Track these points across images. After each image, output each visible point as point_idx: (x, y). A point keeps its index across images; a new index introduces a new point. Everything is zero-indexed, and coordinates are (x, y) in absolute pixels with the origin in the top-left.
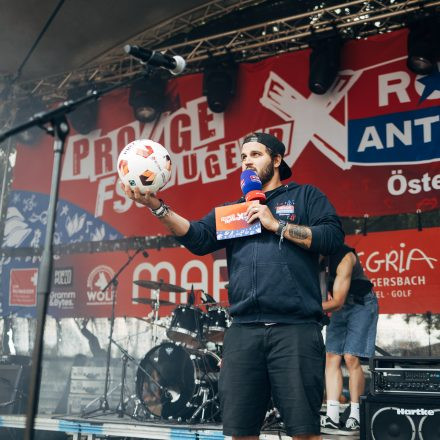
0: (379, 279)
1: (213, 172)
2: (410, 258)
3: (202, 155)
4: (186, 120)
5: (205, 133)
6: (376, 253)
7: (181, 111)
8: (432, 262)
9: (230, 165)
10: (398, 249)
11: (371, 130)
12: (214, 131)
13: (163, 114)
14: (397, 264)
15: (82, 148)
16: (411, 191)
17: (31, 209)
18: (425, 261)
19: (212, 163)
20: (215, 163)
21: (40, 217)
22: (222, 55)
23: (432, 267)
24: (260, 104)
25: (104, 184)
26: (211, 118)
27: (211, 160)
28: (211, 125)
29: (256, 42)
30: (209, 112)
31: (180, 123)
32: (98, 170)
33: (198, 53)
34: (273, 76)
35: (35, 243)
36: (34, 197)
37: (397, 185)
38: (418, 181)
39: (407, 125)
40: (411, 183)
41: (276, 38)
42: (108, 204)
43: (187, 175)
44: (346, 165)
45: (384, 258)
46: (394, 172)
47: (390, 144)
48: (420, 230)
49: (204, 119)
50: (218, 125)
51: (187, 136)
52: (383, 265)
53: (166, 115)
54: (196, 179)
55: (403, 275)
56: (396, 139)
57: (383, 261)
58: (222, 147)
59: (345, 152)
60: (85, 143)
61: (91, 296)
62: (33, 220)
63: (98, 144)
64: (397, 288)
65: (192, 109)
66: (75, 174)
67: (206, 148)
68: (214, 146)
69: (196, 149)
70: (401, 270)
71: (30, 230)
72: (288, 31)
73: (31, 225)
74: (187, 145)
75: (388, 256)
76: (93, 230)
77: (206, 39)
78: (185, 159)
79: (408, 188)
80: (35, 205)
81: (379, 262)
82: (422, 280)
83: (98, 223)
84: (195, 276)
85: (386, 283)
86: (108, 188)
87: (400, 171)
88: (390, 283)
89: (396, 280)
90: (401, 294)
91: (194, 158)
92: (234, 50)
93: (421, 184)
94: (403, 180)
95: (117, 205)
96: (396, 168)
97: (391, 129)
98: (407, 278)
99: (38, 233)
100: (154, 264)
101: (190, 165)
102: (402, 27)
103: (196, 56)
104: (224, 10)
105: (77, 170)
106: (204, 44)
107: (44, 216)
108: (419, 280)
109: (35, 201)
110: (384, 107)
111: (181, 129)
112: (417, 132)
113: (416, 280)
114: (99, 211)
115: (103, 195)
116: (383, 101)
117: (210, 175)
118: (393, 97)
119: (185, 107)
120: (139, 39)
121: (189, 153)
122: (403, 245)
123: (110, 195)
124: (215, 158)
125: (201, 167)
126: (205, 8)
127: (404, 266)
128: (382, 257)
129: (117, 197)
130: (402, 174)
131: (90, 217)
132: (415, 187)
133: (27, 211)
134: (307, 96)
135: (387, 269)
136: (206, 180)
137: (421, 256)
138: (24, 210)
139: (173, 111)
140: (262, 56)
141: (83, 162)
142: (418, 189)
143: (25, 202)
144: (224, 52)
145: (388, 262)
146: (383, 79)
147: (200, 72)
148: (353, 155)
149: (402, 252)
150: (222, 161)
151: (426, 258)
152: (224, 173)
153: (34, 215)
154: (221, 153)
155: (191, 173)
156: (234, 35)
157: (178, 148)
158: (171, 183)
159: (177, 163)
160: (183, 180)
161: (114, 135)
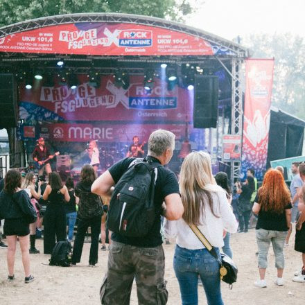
1: (93, 105)
3: (89, 100)
4: (84, 89)
5: (90, 93)
7: (81, 85)
9: (97, 103)
11: (134, 100)
15: (47, 92)
17: (29, 108)
19: (92, 102)
24: (106, 88)
25: (57, 104)
26: (91, 89)
28: (91, 92)
30: (91, 87)
31: (82, 89)
32: (54, 99)
34: (109, 81)
40: (143, 114)
42: (59, 110)
43: (84, 104)
44: (128, 108)
46: (139, 111)
49: (89, 89)
50: (93, 91)
51: (84, 93)
54: (87, 106)
56: (140, 103)
58: (95, 98)
59: (128, 104)
60: (48, 90)
61: (55, 135)
63: (53, 91)
67: (90, 98)
68: (92, 97)
69: (87, 97)
71: (30, 115)
73: (29, 113)
74: (84, 96)
76: (54, 117)
78: (84, 100)
83: (56, 115)
84: (88, 131)
86: (59, 105)
91: (86, 100)
95: (62, 110)
99: (33, 116)
100: (75, 127)
101: (85, 102)
105: (46, 98)
107: (35, 111)
111: (82, 91)
112: (145, 102)
114: (56, 112)
115: (57, 107)
116: (137, 94)
118: (139, 93)
119: (83, 84)
121: (85, 98)
123: (59, 107)
125: (89, 103)
129: (62, 108)
130: (141, 112)
131: (53, 113)
134: (119, 88)
136: (90, 106)
141: (48, 96)
142: (145, 116)
146: (138, 88)
148: (130, 106)
150: (95, 102)
152: (96, 106)
154: (95, 100)
155: (86, 104)
157: (81, 97)
158: (80, 106)
159: (81, 100)
160: (83, 106)
161: (59, 89)
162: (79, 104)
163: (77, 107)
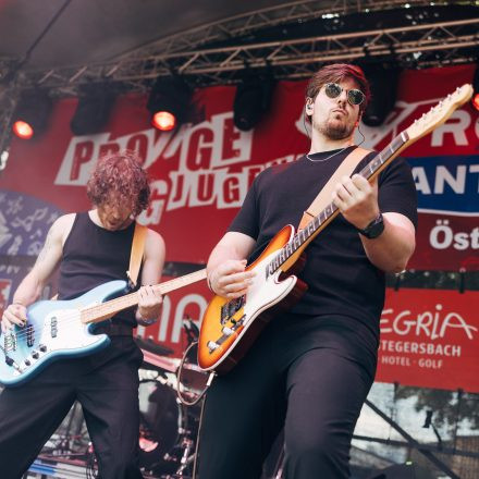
0: (406, 344)
1: (231, 196)
2: (446, 323)
3: (221, 177)
4: (209, 136)
5: (228, 152)
6: (407, 313)
7: (205, 125)
8: (472, 331)
10: (434, 311)
11: (419, 172)
12: (239, 151)
13: (183, 126)
14: (430, 328)
15: (84, 152)
16: (457, 246)
17: (15, 212)
18: (463, 330)
19: (232, 187)
20: (235, 187)
21: (23, 223)
22: (261, 68)
23: (470, 336)
24: (296, 128)
26: (237, 136)
27: (231, 183)
28: (236, 145)
29: (302, 58)
30: (236, 130)
31: (202, 138)
33: (233, 63)
35: (13, 250)
36: (21, 198)
37: (441, 237)
38: (465, 235)
39: (461, 170)
40: (458, 237)
41: (324, 56)
43: (200, 197)
45: (416, 320)
46: (439, 222)
47: (439, 189)
48: (462, 291)
49: (229, 137)
50: (244, 146)
51: (207, 153)
52: (414, 328)
53: (187, 127)
54: (210, 202)
55: (436, 342)
56: (446, 185)
57: (413, 323)
58: (246, 170)
60: (90, 146)
62: (15, 225)
63: (103, 149)
64: (426, 356)
65: (217, 124)
66: (72, 179)
67: (227, 169)
68: (236, 168)
69: (216, 168)
70: (434, 336)
71: (10, 236)
72: (338, 51)
73: (12, 230)
74: (205, 164)
75: (420, 318)
77: (245, 48)
78: (202, 178)
79: (454, 242)
80: (20, 208)
81: (409, 324)
82: (457, 351)
85: (414, 348)
87: (446, 222)
88: (419, 349)
89: (426, 347)
90: (430, 364)
91: (211, 178)
92: (274, 64)
93: (470, 239)
94: (448, 232)
96: (443, 217)
97: (442, 173)
98: (440, 347)
99: (19, 240)
101: (206, 186)
102: (469, 62)
103: (230, 65)
104: (269, 22)
105: (75, 174)
106: (242, 53)
107: (29, 221)
108: (454, 351)
109: (21, 203)
110: (437, 148)
111: (202, 145)
112: (472, 181)
113: (450, 350)
116: (437, 141)
117: (227, 200)
118: (448, 137)
119: (210, 120)
120: (169, 42)
121: (206, 172)
122: (439, 307)
124: (235, 181)
125: (218, 190)
126: (248, 17)
127: (438, 332)
128: (413, 317)
130: (449, 225)
132: (462, 242)
133: (11, 214)
135: (418, 332)
136: (222, 205)
137: (459, 323)
138: (8, 212)
139: (195, 124)
140: (305, 75)
141: (84, 167)
142: (465, 245)
143: (11, 203)
144: (263, 64)
145: (420, 324)
147: (233, 84)
149: (437, 315)
151: (464, 325)
153: (17, 219)
154: (243, 177)
155: (205, 194)
156: (277, 47)
157: (192, 166)
158: (181, 203)
159: (191, 179)
160: (195, 202)
161: (123, 141)
162: (178, 198)
163: (172, 206)
